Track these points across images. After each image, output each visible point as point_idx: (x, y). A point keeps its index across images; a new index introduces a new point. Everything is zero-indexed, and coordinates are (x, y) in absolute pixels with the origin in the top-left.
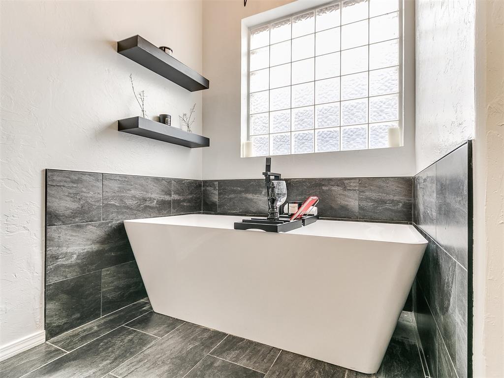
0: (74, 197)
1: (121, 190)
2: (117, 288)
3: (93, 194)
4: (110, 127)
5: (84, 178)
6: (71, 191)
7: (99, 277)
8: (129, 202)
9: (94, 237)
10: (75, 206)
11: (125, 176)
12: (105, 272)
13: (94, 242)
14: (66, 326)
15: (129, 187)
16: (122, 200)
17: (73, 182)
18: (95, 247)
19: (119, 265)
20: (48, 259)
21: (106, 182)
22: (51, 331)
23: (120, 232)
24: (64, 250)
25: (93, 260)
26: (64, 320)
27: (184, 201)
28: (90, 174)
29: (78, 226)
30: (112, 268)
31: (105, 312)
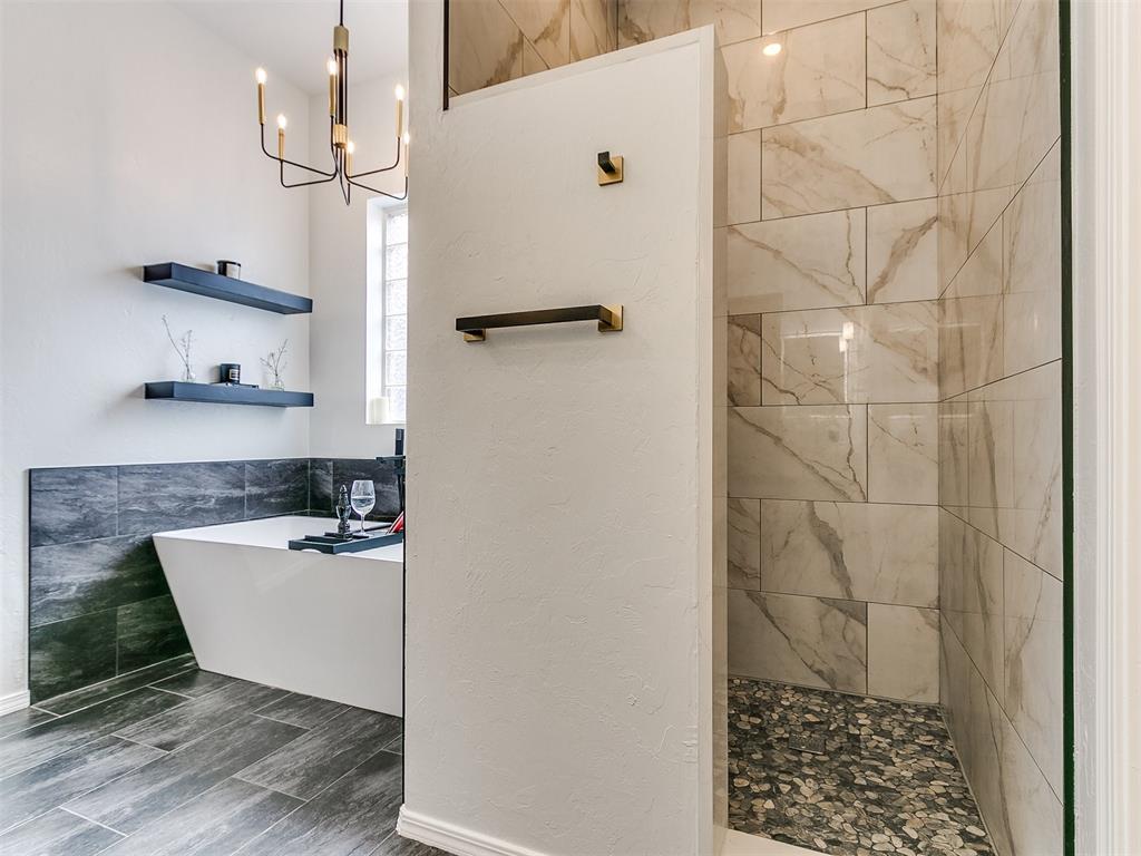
0: (71, 504)
1: (149, 488)
2: (143, 635)
3: (103, 498)
4: (132, 395)
5: (88, 475)
6: (67, 496)
7: (113, 618)
8: (164, 505)
9: (104, 559)
10: (73, 517)
11: (158, 466)
12: (121, 611)
13: (105, 567)
14: (60, 686)
15: (164, 482)
16: (150, 503)
17: (71, 483)
18: (107, 575)
19: (147, 601)
20: (34, 592)
21: (124, 479)
22: (38, 692)
23: (148, 550)
24: (58, 579)
25: (104, 595)
26: (58, 678)
27: (270, 495)
28: (98, 469)
29: (78, 545)
30: (136, 605)
31: (123, 668)
